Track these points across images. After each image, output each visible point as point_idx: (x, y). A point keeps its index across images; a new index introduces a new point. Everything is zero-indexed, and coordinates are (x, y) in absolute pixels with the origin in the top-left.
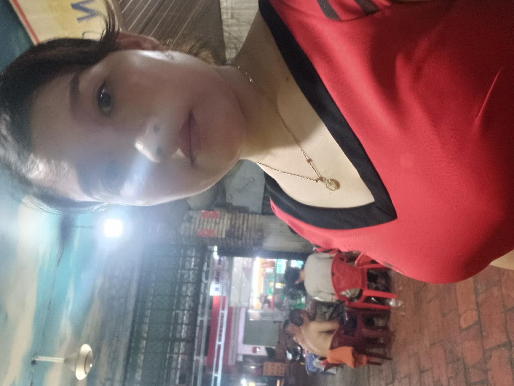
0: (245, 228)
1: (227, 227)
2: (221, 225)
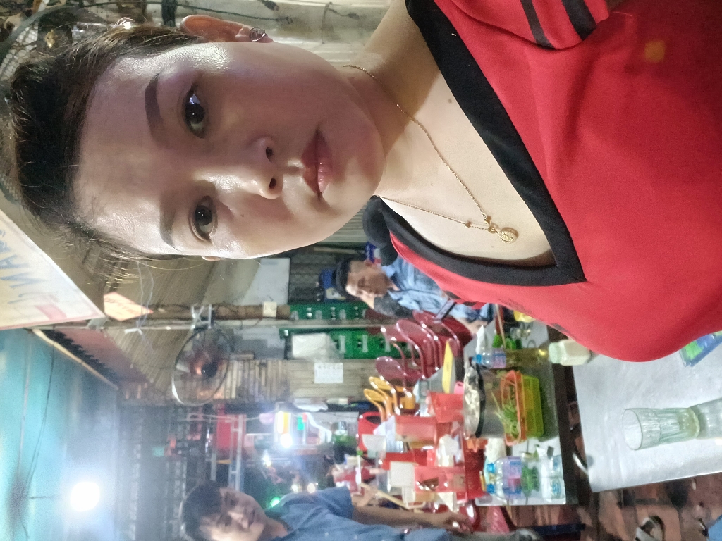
0: (263, 383)
1: (237, 382)
2: (229, 380)
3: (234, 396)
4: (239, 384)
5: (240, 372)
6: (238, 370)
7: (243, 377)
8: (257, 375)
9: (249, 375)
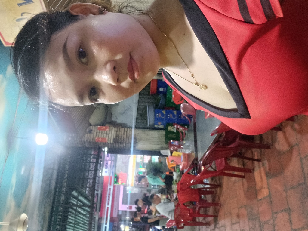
0: (125, 137)
1: (114, 136)
2: (110, 135)
3: (112, 142)
4: (114, 137)
5: (115, 132)
6: (115, 131)
7: (116, 134)
8: (123, 134)
9: (119, 134)
